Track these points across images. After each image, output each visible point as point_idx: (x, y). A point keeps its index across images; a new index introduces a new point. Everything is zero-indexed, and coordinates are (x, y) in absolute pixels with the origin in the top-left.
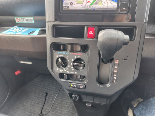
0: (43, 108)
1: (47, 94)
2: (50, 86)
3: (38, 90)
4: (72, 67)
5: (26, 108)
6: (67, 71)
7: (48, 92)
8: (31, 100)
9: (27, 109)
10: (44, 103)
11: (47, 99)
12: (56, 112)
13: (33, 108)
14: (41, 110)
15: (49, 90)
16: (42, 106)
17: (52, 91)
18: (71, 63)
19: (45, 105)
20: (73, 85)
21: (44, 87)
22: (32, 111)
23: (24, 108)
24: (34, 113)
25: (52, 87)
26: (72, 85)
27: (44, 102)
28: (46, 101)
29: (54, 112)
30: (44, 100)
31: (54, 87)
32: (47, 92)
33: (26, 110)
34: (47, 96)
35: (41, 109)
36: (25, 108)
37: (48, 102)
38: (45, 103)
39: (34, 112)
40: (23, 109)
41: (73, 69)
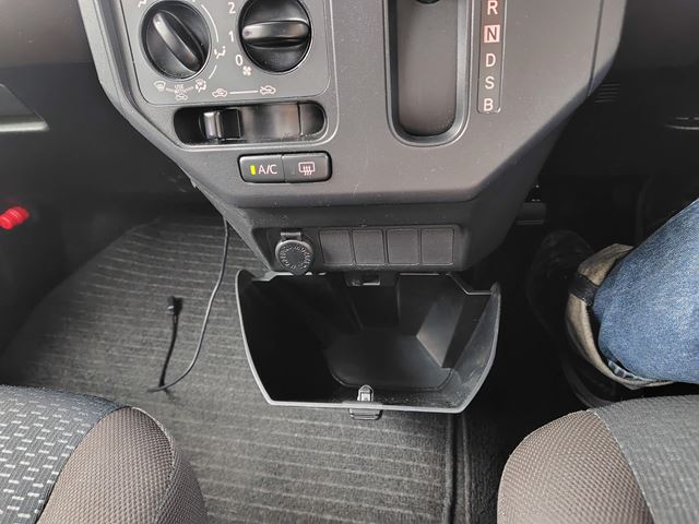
0: (170, 363)
1: (178, 305)
2: (190, 271)
3: (132, 292)
4: (240, 58)
5: (87, 377)
6: (212, 86)
7: (185, 297)
8: (106, 339)
9: (91, 378)
10: (169, 345)
11: (181, 324)
12: (232, 372)
13: (121, 372)
14: (160, 375)
15: (188, 284)
16: (164, 359)
17: (201, 290)
18: (231, 33)
19: (174, 350)
20: (262, 169)
21: (161, 277)
22: (116, 386)
23: (77, 378)
24: (128, 390)
25: (200, 272)
26: (257, 170)
27: (170, 340)
28: (179, 333)
29: (220, 373)
30: (168, 331)
31: (207, 273)
32: (177, 296)
33: (90, 382)
34: (182, 315)
35: (160, 370)
36: (83, 377)
37: (188, 339)
38: (176, 344)
39: (130, 388)
40: (75, 381)
41: (247, 70)
